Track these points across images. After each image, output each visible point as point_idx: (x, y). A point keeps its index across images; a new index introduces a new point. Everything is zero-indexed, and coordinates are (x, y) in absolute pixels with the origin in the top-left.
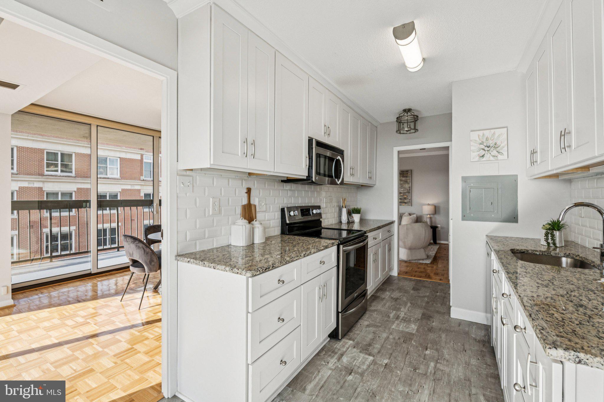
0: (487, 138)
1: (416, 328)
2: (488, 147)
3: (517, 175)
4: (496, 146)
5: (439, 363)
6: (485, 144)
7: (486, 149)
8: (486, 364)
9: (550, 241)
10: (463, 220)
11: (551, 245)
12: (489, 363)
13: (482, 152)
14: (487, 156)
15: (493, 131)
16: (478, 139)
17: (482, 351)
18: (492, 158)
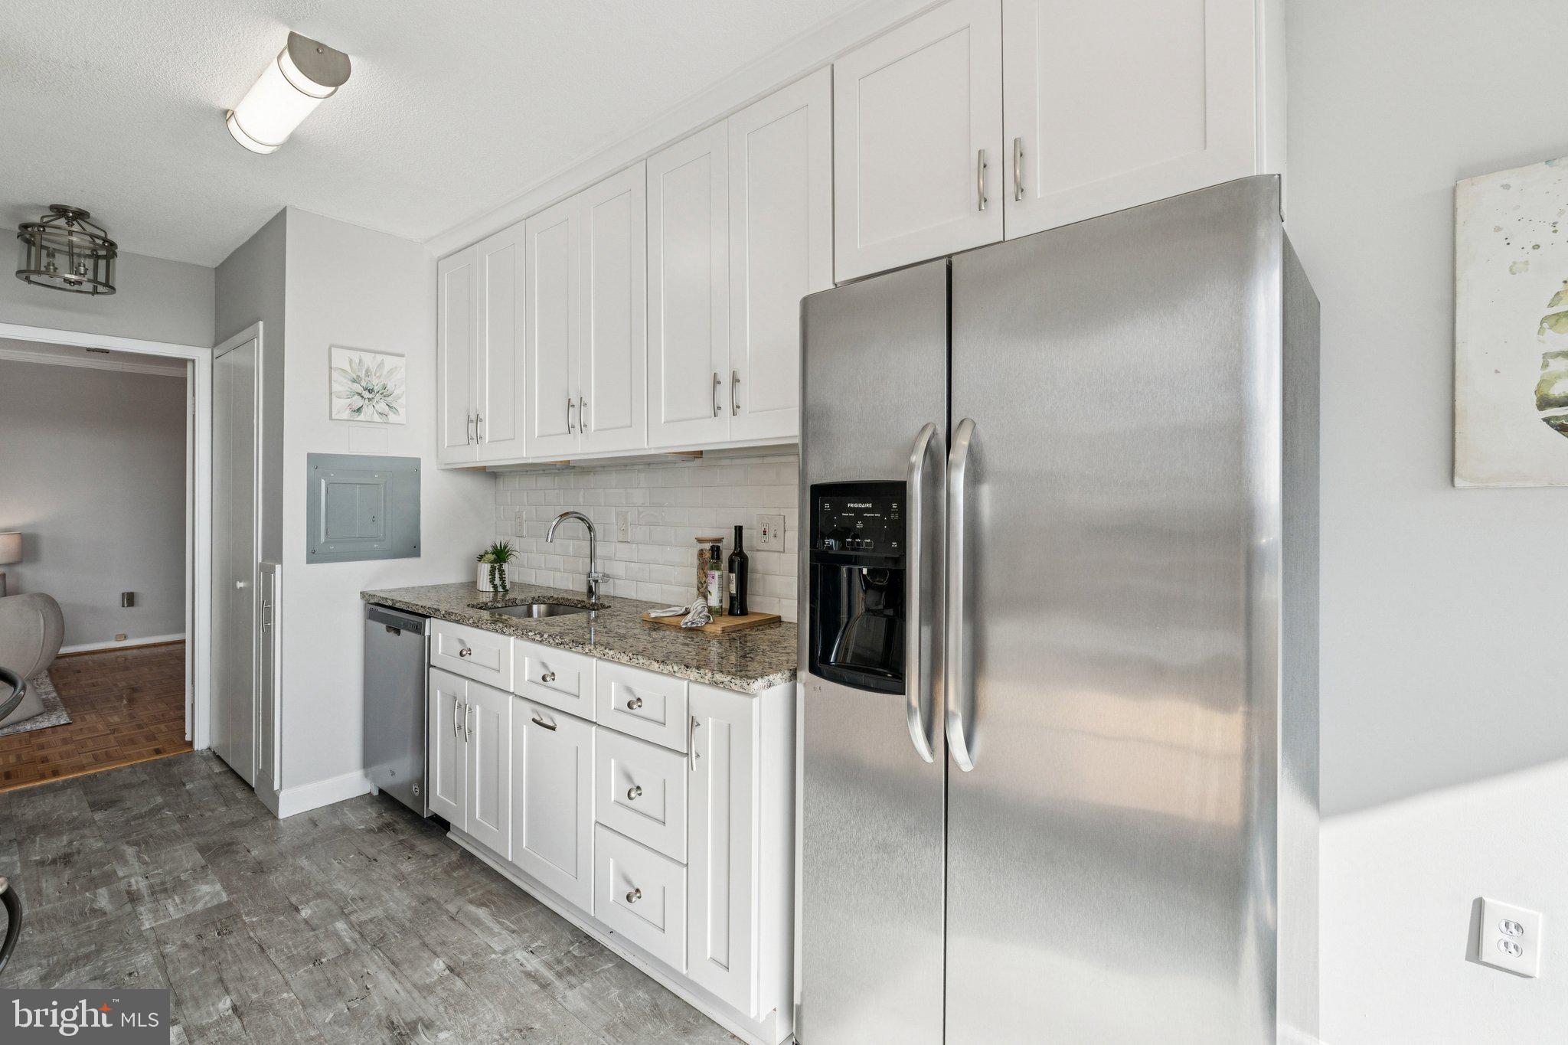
0: (367, 371)
1: (218, 887)
2: (370, 391)
3: (419, 460)
4: (384, 392)
6: (364, 384)
7: (366, 395)
8: (428, 857)
9: (497, 581)
10: (309, 561)
11: (500, 589)
12: (430, 853)
13: (358, 402)
14: (368, 412)
15: (379, 357)
16: (349, 369)
17: (401, 842)
18: (377, 418)
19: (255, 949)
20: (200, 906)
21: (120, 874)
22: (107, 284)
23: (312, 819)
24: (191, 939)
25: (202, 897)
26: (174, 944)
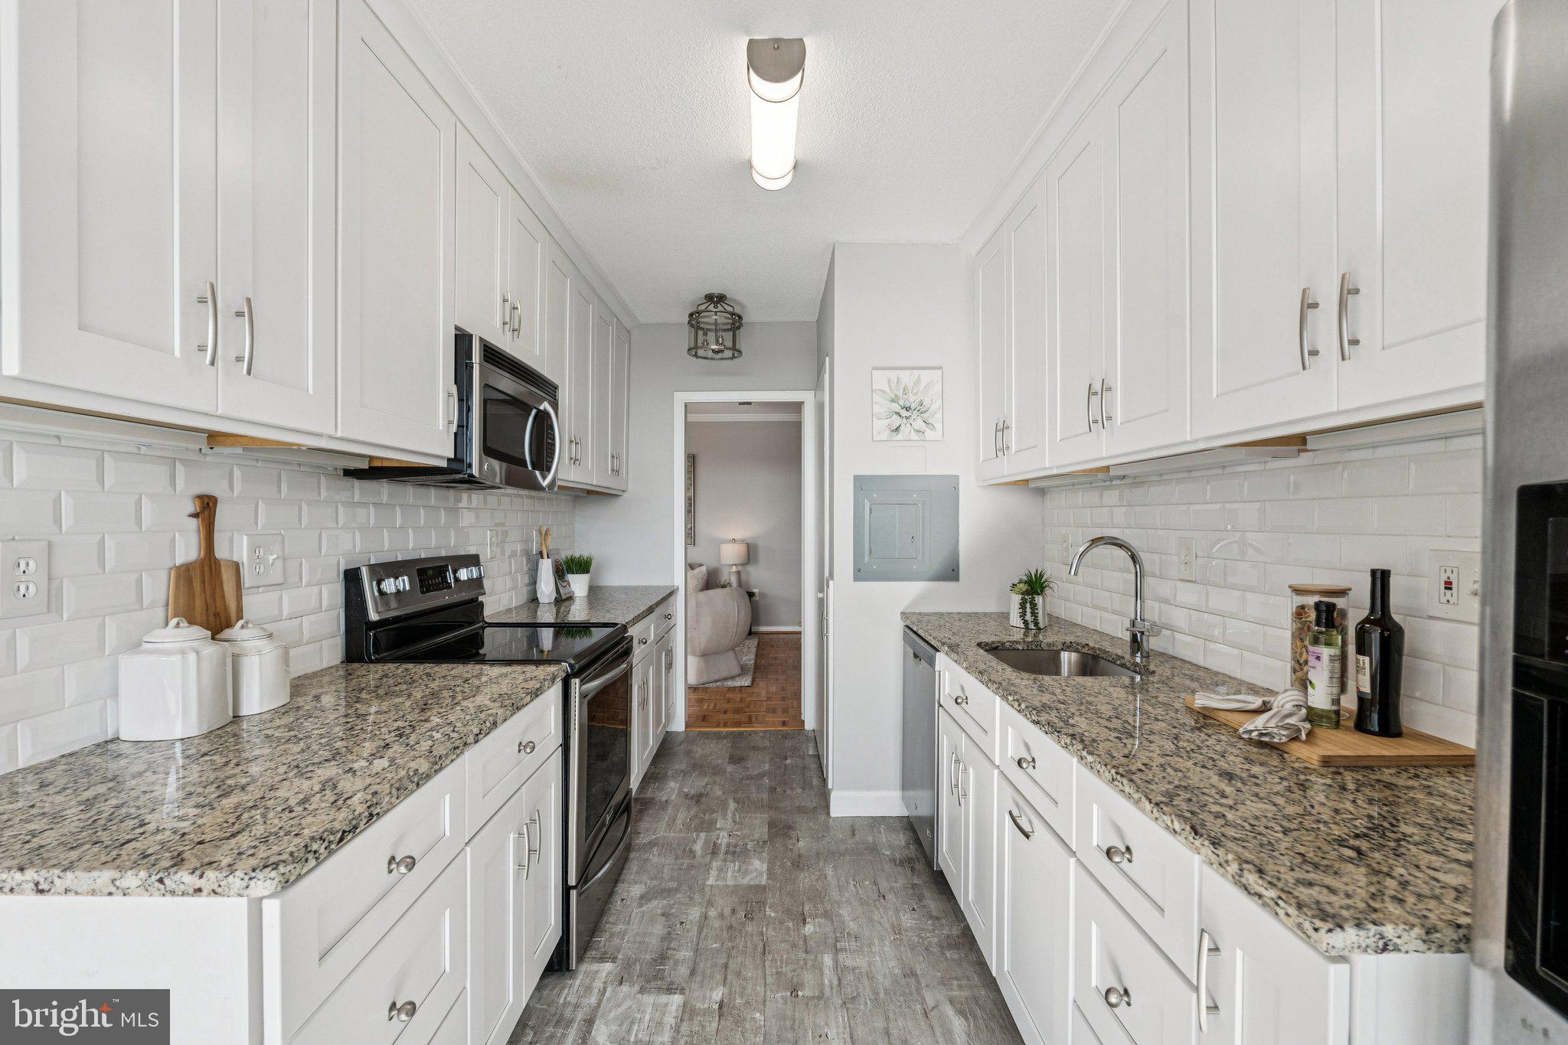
0: (904, 390)
1: (765, 867)
2: (908, 409)
3: (957, 477)
4: (922, 409)
5: (841, 950)
6: (901, 403)
7: (904, 413)
8: (931, 917)
9: (1028, 617)
10: (857, 578)
11: (1032, 626)
12: (934, 914)
13: (896, 421)
14: (905, 430)
15: (916, 373)
16: (887, 389)
17: (914, 886)
18: (914, 436)
19: (760, 948)
20: (745, 881)
21: (718, 826)
22: (734, 348)
23: (853, 826)
24: (727, 911)
25: (751, 872)
26: (716, 910)
